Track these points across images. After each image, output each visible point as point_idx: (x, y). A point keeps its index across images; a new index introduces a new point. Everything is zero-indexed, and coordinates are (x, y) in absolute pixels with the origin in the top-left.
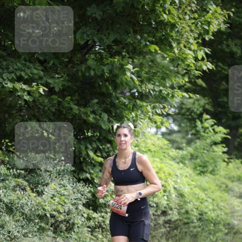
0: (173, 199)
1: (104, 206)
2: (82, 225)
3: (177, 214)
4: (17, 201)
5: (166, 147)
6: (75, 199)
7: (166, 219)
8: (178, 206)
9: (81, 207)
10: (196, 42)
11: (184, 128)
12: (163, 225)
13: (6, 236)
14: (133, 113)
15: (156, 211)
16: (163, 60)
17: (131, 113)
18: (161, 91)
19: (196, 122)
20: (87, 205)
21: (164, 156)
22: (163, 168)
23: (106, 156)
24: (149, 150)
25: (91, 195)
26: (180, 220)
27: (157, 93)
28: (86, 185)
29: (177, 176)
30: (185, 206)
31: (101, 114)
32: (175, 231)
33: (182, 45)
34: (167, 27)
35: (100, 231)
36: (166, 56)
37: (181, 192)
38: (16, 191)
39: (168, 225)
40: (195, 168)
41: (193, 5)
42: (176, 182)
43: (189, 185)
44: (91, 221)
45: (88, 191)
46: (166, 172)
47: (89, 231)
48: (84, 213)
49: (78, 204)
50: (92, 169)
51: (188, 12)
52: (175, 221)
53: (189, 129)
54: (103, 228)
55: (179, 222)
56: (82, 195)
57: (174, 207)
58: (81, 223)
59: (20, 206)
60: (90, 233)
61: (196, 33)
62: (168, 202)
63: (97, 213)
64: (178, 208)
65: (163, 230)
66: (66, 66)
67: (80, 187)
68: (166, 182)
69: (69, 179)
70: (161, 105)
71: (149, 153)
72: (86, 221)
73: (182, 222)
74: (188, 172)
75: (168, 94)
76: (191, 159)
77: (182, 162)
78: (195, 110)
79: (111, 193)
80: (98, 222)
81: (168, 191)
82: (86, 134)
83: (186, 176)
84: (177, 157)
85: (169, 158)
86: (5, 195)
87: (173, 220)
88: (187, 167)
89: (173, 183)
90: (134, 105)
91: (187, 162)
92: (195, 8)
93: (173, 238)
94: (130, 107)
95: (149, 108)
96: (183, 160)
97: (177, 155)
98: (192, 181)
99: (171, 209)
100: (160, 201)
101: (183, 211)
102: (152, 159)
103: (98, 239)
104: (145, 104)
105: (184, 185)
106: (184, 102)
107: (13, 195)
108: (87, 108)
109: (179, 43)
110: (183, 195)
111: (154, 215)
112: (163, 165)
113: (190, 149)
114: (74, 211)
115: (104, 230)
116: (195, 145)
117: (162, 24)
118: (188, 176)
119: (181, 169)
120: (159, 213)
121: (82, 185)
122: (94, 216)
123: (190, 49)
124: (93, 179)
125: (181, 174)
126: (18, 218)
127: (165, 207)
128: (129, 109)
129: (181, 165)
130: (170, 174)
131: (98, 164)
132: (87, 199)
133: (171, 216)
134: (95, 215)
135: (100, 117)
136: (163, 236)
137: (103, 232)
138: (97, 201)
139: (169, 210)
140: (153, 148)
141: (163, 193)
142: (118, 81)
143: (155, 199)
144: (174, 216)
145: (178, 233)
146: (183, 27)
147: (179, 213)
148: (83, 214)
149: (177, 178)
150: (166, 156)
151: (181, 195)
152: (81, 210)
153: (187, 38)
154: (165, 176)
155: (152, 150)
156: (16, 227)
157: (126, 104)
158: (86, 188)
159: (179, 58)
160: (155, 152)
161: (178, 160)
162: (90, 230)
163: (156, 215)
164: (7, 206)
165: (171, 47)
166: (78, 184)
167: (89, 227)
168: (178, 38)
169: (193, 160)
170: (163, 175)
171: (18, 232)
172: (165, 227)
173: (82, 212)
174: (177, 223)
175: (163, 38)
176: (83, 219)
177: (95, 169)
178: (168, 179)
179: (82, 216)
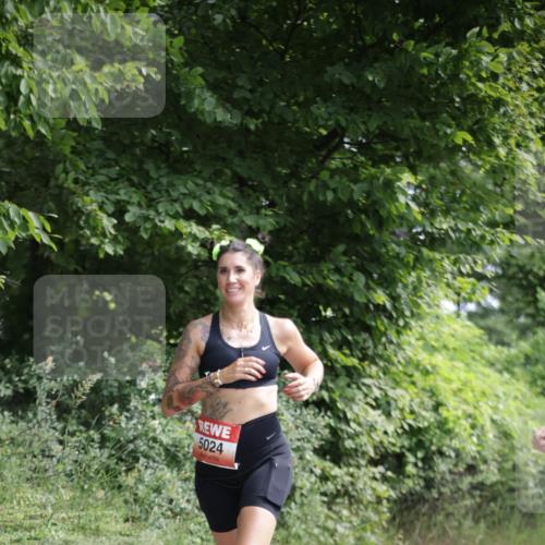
0: (490, 443)
1: (353, 453)
2: (311, 490)
3: (496, 471)
4: (186, 442)
5: (478, 340)
6: (299, 440)
7: (475, 481)
8: (500, 456)
9: (309, 455)
10: (539, 135)
11: (511, 303)
12: (469, 492)
13: (164, 509)
14: (413, 274)
15: (456, 465)
16: (473, 171)
17: (410, 274)
18: (469, 231)
19: (536, 292)
20: (321, 452)
21: (474, 359)
22: (471, 382)
23: (360, 356)
24: (445, 347)
25: (330, 433)
26: (502, 483)
27: (463, 235)
28: (320, 411)
29: (497, 396)
30: (511, 456)
31: (352, 274)
32: (492, 505)
33: (512, 142)
34: (484, 106)
35: (347, 502)
36: (480, 163)
37: (505, 428)
38: (185, 422)
39: (477, 493)
40: (533, 383)
41: (536, 64)
42: (495, 409)
43: (520, 415)
44: (329, 483)
45: (323, 424)
46: (478, 389)
47: (324, 502)
48: (315, 466)
49: (305, 449)
50: (333, 381)
51: (526, 78)
52: (492, 485)
53: (521, 305)
54: (351, 497)
55: (500, 487)
56: (312, 431)
57: (489, 457)
58: (308, 485)
59: (191, 450)
60: (325, 506)
61: (541, 118)
62: (479, 448)
63: (340, 467)
64: (499, 459)
65: (468, 502)
66: (286, 183)
67: (308, 417)
68: (475, 408)
69: (288, 402)
70: (469, 258)
71: (444, 352)
72: (319, 483)
73: (506, 487)
74: (518, 390)
75: (483, 237)
76: (525, 365)
77: (508, 370)
78: (535, 270)
79: (368, 428)
80: (343, 486)
81: (479, 425)
82: (323, 313)
83: (516, 398)
84: (498, 360)
85: (484, 362)
86: (163, 431)
87: (488, 482)
88: (518, 380)
89: (490, 411)
90: (417, 259)
91: (517, 370)
92: (540, 69)
93: (488, 518)
94: (408, 262)
95: (446, 263)
96: (510, 367)
97: (497, 355)
98: (528, 407)
99: (485, 462)
100: (463, 445)
101: (508, 465)
102: (449, 364)
103: (341, 518)
104: (438, 256)
105: (511, 415)
106: (514, 254)
107: (180, 430)
108: (325, 262)
109: (506, 138)
110: (510, 435)
111: (451, 472)
112: (471, 376)
113: (525, 346)
114: (296, 463)
115: (353, 500)
116: (535, 337)
117: (474, 101)
118: (520, 397)
119: (507, 383)
120: (461, 468)
121: (312, 412)
122: (333, 473)
123: (528, 151)
124: (333, 401)
125: (505, 394)
126: (188, 474)
127: (474, 458)
128: (406, 265)
129: (506, 375)
130: (484, 394)
131: (344, 373)
132: (322, 440)
133: (484, 474)
134: (336, 471)
135: (351, 280)
136: (467, 513)
137: (351, 504)
138: (340, 443)
139: (480, 463)
140: (452, 343)
141: (470, 430)
142: (383, 213)
143: (454, 441)
144: (490, 474)
145: (497, 509)
146: (517, 106)
147: (500, 470)
148: (314, 469)
149: (498, 402)
150: (477, 357)
151: (505, 435)
152: (309, 462)
153: (524, 127)
154: (475, 396)
155: (451, 346)
156: (184, 491)
157: (401, 256)
158: (320, 418)
159: (507, 167)
160: (455, 349)
161: (499, 366)
162: (325, 499)
163: (454, 474)
164: (167, 450)
165: (491, 145)
166: (305, 412)
167: (324, 494)
168: (504, 127)
169: (528, 367)
170: (470, 394)
171: (188, 501)
172: (473, 497)
173: (311, 466)
174: (495, 488)
175: (476, 127)
176: (313, 479)
177: (338, 381)
178: (481, 404)
179: (312, 472)
